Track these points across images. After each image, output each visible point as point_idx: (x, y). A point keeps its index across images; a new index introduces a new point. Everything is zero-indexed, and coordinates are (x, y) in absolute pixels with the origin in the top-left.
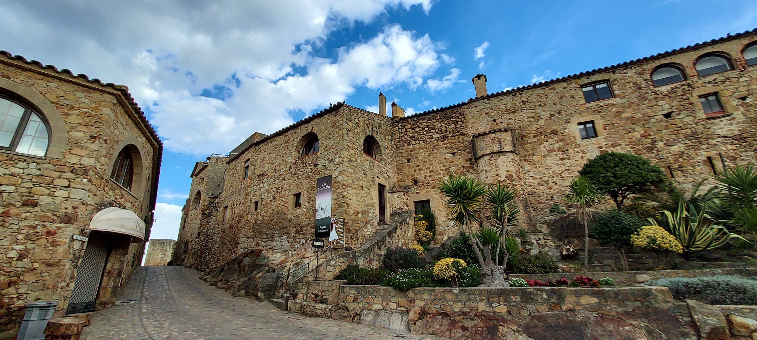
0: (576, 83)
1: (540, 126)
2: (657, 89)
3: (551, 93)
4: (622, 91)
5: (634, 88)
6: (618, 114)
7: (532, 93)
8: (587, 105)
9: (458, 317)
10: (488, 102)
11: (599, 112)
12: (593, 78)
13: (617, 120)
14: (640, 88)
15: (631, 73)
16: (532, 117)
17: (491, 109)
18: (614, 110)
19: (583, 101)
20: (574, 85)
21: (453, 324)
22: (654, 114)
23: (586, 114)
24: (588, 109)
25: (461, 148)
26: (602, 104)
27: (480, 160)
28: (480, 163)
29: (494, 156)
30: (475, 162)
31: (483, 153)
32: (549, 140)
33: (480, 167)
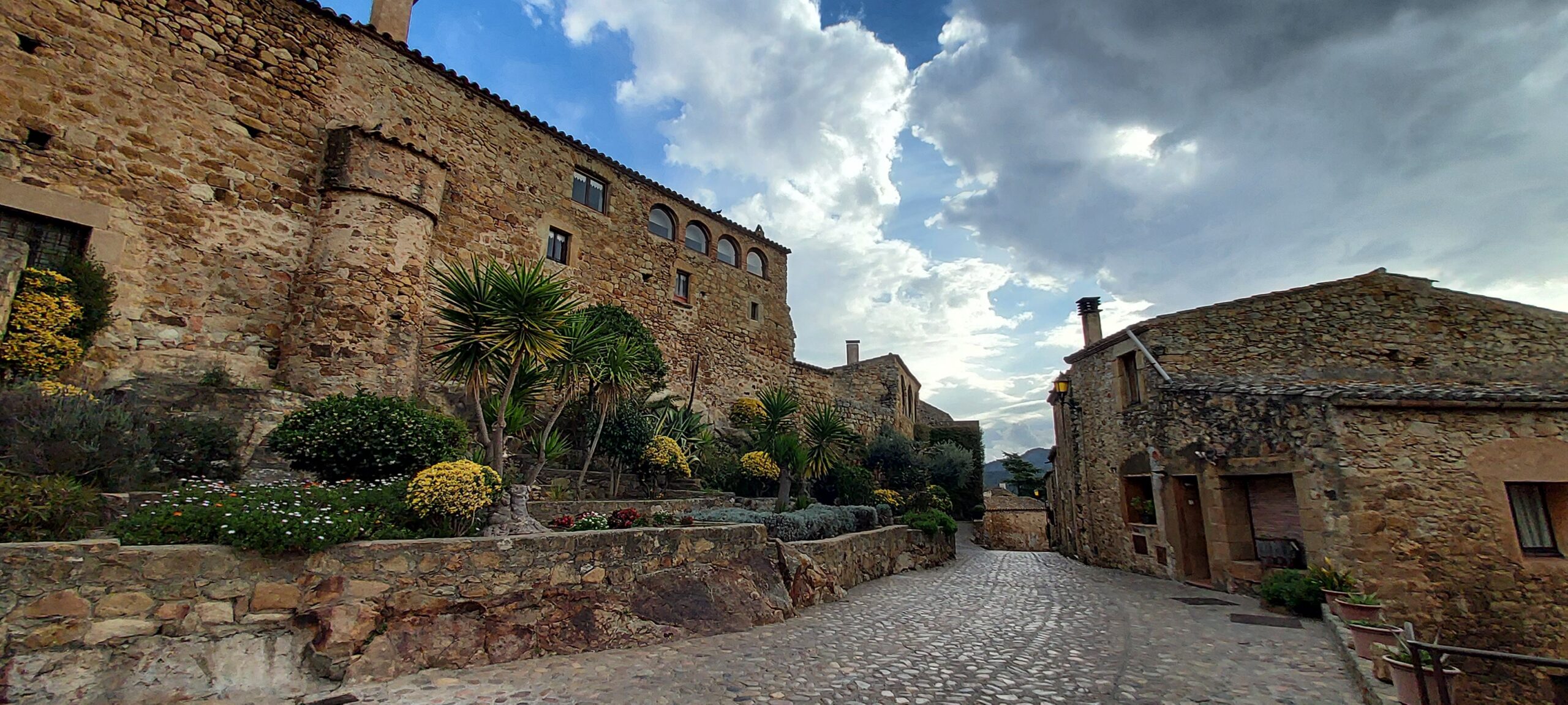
0: (573, 156)
1: (495, 194)
2: (649, 234)
3: (532, 144)
4: (617, 212)
5: (630, 217)
6: (602, 244)
7: (502, 119)
8: (574, 204)
9: (502, 609)
10: (408, 66)
11: (583, 226)
12: (595, 166)
13: (596, 252)
14: (635, 221)
15: (634, 191)
16: (487, 167)
17: (409, 88)
18: (600, 233)
19: (569, 194)
20: (566, 156)
21: (490, 626)
22: (636, 268)
23: (567, 218)
24: (572, 210)
25: (289, 132)
26: (590, 215)
27: (346, 198)
28: (343, 203)
29: (392, 207)
30: (319, 191)
31: (367, 186)
32: (499, 230)
33: (337, 212)
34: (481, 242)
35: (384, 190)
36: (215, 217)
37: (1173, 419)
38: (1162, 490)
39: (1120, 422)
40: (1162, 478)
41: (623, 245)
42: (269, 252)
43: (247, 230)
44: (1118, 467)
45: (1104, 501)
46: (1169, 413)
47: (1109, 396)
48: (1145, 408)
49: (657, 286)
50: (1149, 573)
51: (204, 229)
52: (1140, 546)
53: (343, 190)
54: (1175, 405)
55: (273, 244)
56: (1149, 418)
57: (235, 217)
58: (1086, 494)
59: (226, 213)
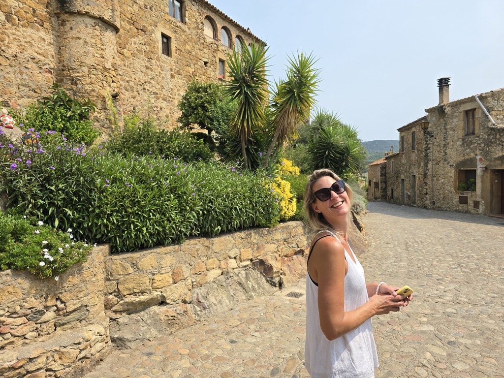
2: (205, 36)
5: (196, 25)
6: (185, 43)
8: (170, 18)
11: (175, 32)
13: (183, 49)
14: (198, 27)
19: (167, 10)
22: (201, 58)
23: (167, 27)
24: (169, 21)
27: (75, 19)
28: (74, 23)
29: (100, 25)
30: (55, 14)
31: (87, 11)
32: (140, 36)
33: (71, 28)
34: (133, 45)
35: (96, 13)
36: (9, 34)
37: (496, 143)
38: (482, 177)
39: (459, 143)
40: (483, 171)
41: (194, 44)
42: (39, 57)
43: (26, 42)
44: (454, 165)
45: (442, 181)
46: (493, 140)
47: (454, 130)
48: (479, 137)
49: (211, 69)
50: (467, 212)
51: (6, 42)
52: (463, 201)
53: (72, 13)
54: (498, 136)
55: (40, 52)
56: (479, 142)
57: (18, 33)
58: (431, 177)
59: (14, 31)
